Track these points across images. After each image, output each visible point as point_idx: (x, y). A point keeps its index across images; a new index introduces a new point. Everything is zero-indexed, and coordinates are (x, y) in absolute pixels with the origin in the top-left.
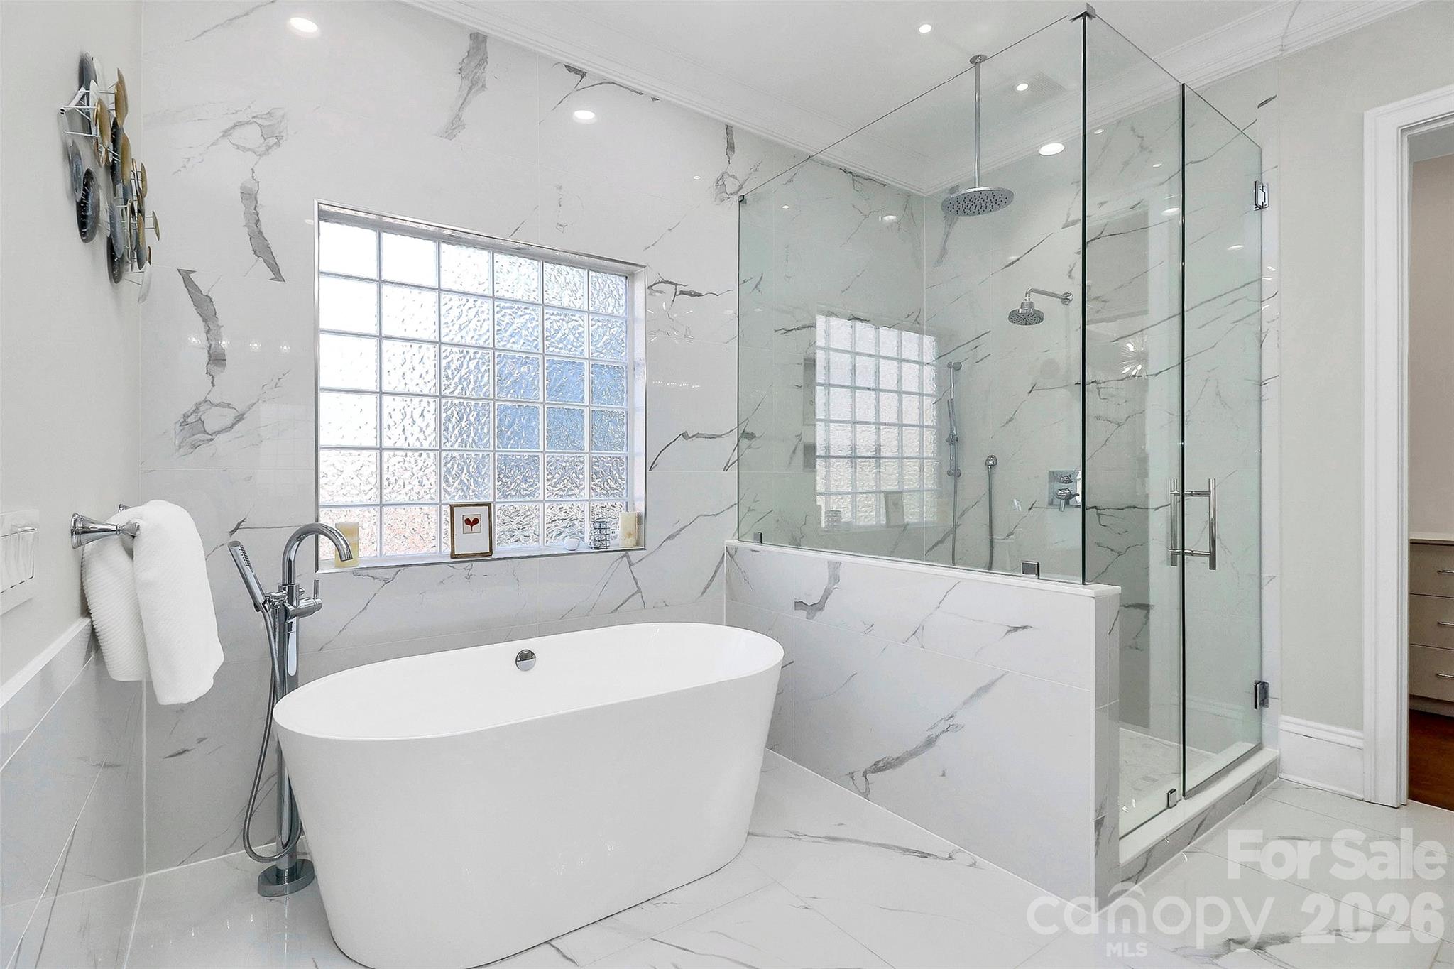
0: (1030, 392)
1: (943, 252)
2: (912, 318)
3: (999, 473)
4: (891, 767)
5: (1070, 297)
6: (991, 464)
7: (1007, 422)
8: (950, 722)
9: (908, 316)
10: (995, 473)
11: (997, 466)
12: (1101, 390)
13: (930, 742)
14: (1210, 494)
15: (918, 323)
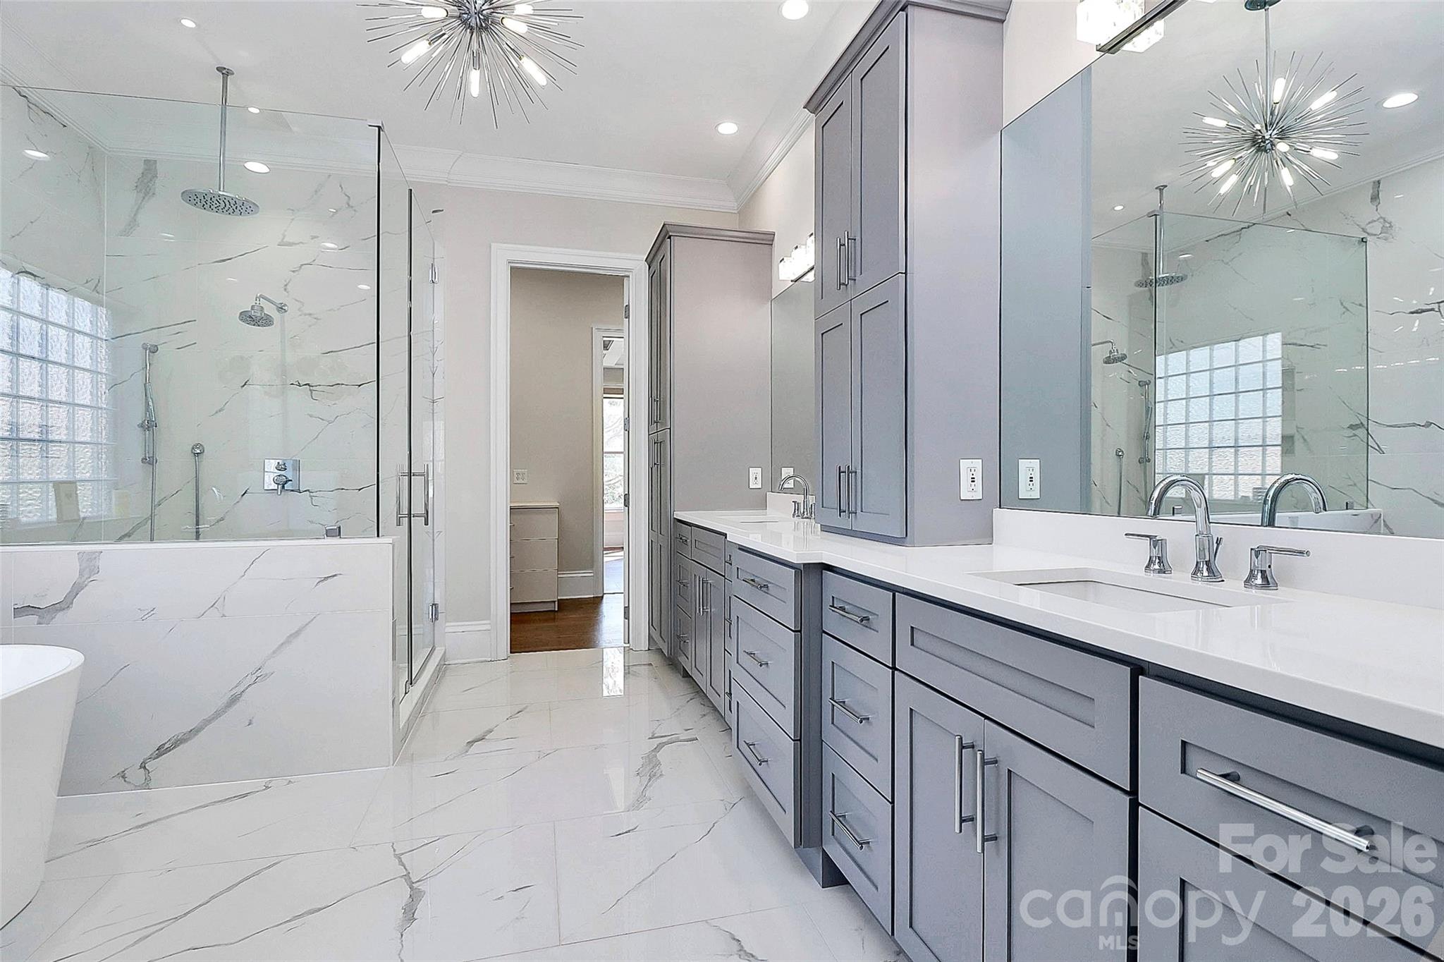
0: (243, 386)
1: (133, 223)
2: (92, 285)
3: (206, 460)
4: (181, 743)
5: (286, 308)
6: (197, 452)
7: (217, 412)
8: (258, 674)
9: (87, 282)
10: (201, 461)
11: (204, 454)
12: (314, 392)
13: (234, 700)
14: (425, 475)
15: (98, 292)
